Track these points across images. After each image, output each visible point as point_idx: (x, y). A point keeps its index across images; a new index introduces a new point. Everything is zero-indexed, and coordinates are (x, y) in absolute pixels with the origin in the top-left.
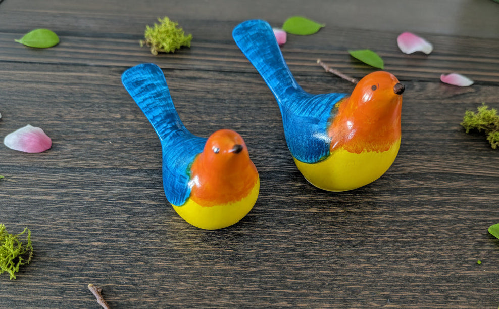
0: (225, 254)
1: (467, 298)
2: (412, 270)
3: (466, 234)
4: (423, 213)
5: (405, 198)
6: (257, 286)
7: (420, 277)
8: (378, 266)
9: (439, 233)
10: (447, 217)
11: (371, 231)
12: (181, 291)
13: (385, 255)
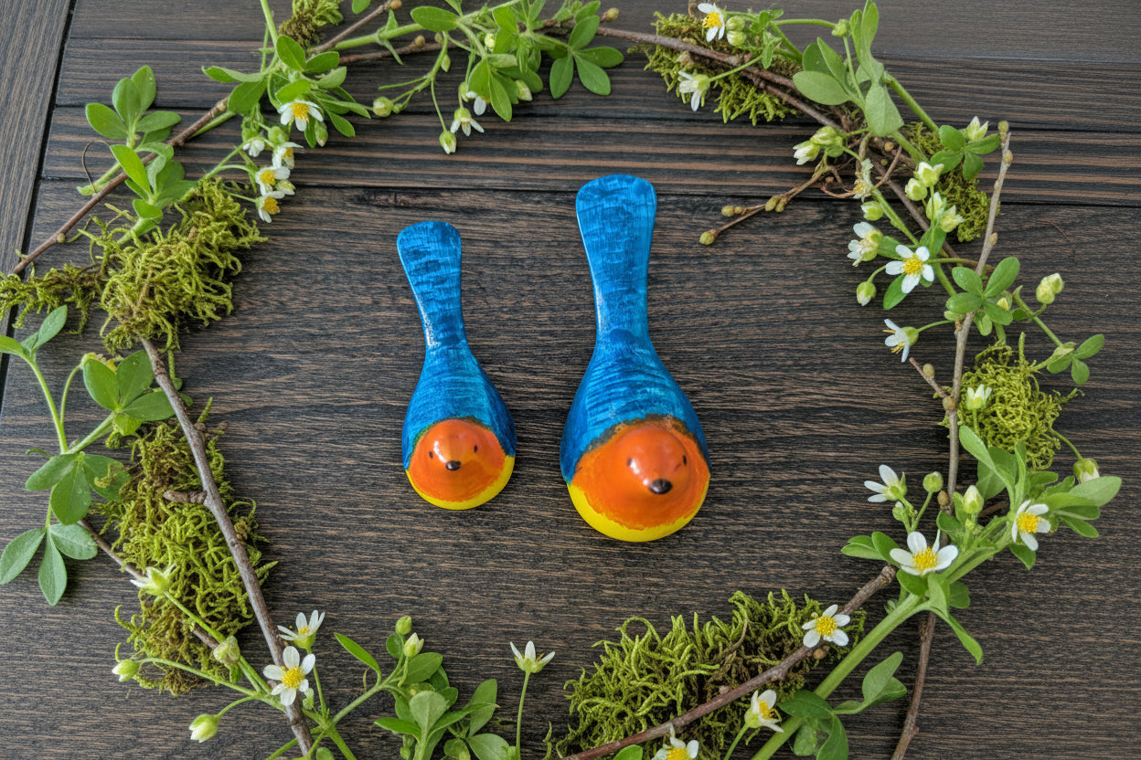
4: (802, 481)
6: (565, 600)
9: (817, 517)
10: (835, 489)
11: (722, 514)
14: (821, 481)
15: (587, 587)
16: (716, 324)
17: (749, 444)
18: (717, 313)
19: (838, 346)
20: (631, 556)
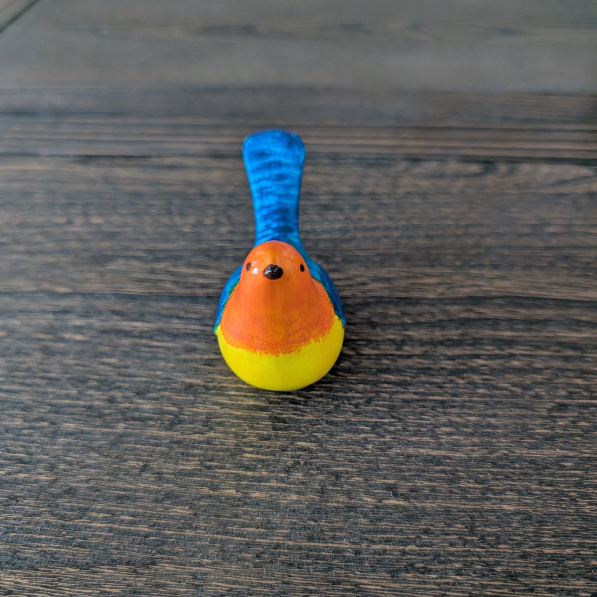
0: (164, 413)
1: (519, 492)
2: (440, 446)
3: (541, 391)
4: (478, 356)
5: (454, 333)
6: (198, 463)
7: (449, 458)
8: (388, 438)
9: (497, 388)
10: (515, 363)
11: (386, 382)
12: (90, 466)
13: (400, 420)
14: (498, 357)
15: (227, 450)
16: (386, 237)
17: (418, 324)
18: (388, 228)
19: (506, 252)
20: (278, 420)
